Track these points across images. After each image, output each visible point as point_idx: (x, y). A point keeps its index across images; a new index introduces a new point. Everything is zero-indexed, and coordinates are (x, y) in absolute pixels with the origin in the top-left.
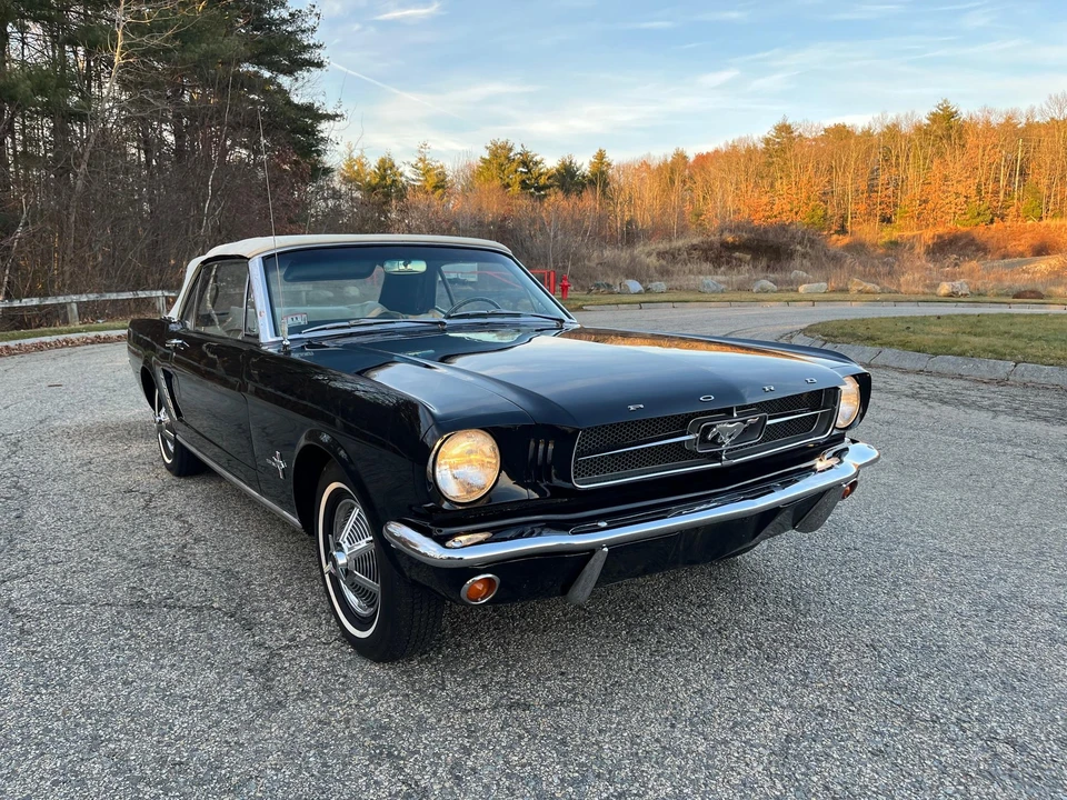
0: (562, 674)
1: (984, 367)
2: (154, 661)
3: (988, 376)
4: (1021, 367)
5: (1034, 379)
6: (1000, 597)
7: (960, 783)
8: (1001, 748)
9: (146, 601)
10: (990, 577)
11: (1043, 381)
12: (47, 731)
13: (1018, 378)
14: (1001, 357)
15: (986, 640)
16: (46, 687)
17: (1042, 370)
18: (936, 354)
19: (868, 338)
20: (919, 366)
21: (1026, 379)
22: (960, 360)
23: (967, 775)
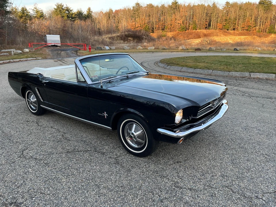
0: (181, 154)
1: (206, 72)
2: (89, 165)
3: (207, 74)
4: (214, 71)
5: (216, 74)
6: (245, 127)
7: (264, 164)
8: (266, 156)
9: (70, 151)
10: (241, 122)
11: (218, 74)
12: (83, 186)
13: (213, 74)
14: (209, 69)
15: (249, 135)
16: (70, 176)
17: (218, 72)
18: (195, 69)
19: (177, 64)
20: (192, 71)
21: (215, 74)
22: (201, 70)
23: (264, 162)
